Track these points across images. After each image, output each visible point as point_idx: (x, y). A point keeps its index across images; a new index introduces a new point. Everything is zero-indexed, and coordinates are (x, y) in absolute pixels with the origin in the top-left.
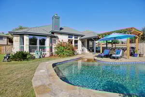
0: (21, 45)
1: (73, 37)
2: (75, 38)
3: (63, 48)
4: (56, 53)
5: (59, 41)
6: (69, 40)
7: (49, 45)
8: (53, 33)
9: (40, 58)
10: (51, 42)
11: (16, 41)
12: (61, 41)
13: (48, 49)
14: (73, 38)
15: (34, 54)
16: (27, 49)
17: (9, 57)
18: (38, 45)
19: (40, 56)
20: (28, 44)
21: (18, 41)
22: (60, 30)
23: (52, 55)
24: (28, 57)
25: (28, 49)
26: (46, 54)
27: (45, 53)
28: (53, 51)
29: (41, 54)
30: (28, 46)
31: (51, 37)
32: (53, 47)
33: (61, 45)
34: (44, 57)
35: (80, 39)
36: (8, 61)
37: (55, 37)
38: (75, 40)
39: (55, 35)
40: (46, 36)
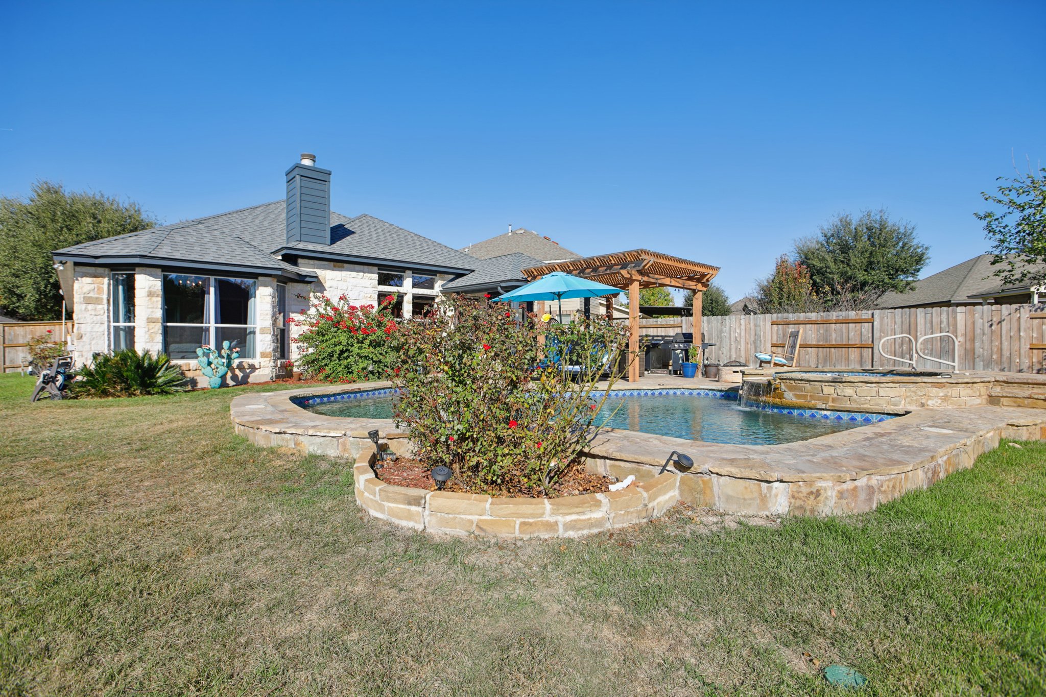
0: (116, 320)
1: (408, 282)
2: (415, 285)
3: (343, 338)
4: (310, 362)
5: (328, 302)
6: (381, 296)
7: (268, 323)
8: (291, 258)
9: (224, 384)
10: (281, 306)
11: (88, 300)
12: (335, 301)
13: (263, 342)
14: (408, 288)
15: (191, 365)
16: (151, 340)
17: (69, 377)
18: (211, 323)
19: (223, 377)
20: (159, 313)
21: (97, 301)
22: (333, 241)
23: (285, 374)
24: (162, 377)
25: (159, 338)
26: (253, 368)
27: (247, 361)
28: (295, 354)
29: (229, 366)
30: (158, 327)
31: (283, 281)
32: (295, 331)
33: (337, 324)
34: (243, 382)
35: (445, 292)
36: (64, 397)
37: (302, 279)
38: (415, 297)
39: (305, 269)
40: (255, 276)
